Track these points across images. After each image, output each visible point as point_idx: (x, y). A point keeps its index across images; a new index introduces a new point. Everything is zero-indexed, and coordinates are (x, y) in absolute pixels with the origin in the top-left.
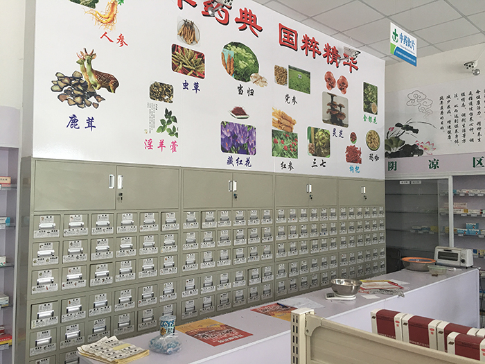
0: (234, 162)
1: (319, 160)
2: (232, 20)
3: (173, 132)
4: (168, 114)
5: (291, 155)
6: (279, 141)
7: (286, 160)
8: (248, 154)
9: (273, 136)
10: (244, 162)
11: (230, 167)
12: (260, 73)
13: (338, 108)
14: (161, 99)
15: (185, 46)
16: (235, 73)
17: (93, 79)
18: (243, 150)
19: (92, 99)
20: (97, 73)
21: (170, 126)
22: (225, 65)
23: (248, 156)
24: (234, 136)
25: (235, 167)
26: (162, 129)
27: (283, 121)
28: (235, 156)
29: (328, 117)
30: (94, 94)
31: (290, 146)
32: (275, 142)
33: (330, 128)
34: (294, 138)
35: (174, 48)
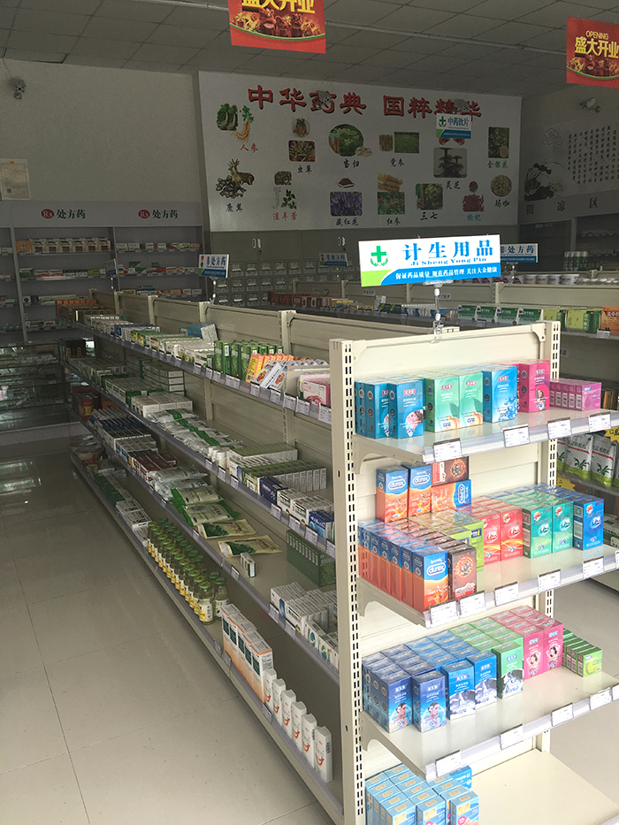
0: (343, 223)
1: (429, 213)
2: (337, 107)
3: (293, 206)
4: (288, 193)
5: (398, 211)
6: (385, 200)
7: (393, 217)
8: (354, 215)
9: (379, 197)
10: (351, 222)
11: (339, 227)
12: (365, 146)
13: (454, 161)
14: (283, 183)
15: (298, 139)
16: (341, 150)
17: (239, 178)
18: (350, 212)
19: (239, 192)
20: (241, 174)
21: (290, 202)
22: (332, 146)
23: (354, 217)
24: (342, 202)
25: (344, 226)
26: (284, 205)
27: (389, 183)
28: (343, 218)
29: (441, 170)
30: (240, 188)
31: (397, 204)
32: (380, 202)
33: (443, 181)
34: (401, 196)
35: (291, 143)
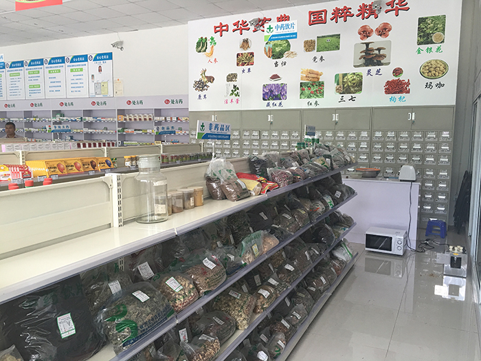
0: (271, 105)
1: (348, 96)
3: (237, 95)
4: (235, 87)
5: (317, 96)
6: (307, 88)
7: (313, 100)
8: (280, 99)
9: (301, 86)
10: (278, 105)
11: (268, 108)
12: (291, 50)
13: (377, 52)
14: (231, 81)
15: (243, 52)
16: (273, 55)
18: (277, 98)
19: (206, 88)
20: (207, 77)
21: (236, 92)
22: (266, 54)
23: (280, 101)
24: (271, 91)
25: (271, 107)
26: (232, 94)
27: (310, 75)
28: (271, 102)
30: (206, 85)
31: (316, 91)
32: (303, 90)
33: (363, 71)
34: (321, 84)
35: (238, 55)
